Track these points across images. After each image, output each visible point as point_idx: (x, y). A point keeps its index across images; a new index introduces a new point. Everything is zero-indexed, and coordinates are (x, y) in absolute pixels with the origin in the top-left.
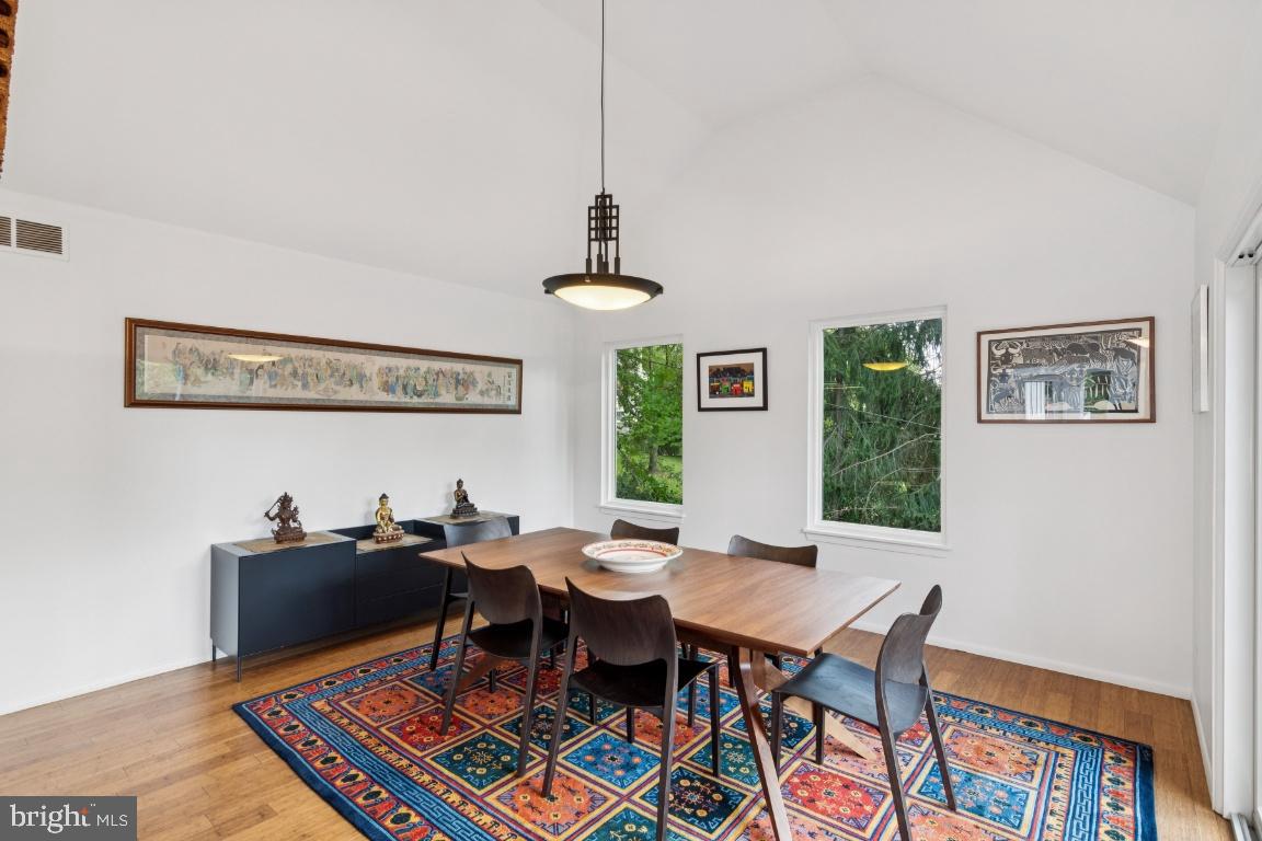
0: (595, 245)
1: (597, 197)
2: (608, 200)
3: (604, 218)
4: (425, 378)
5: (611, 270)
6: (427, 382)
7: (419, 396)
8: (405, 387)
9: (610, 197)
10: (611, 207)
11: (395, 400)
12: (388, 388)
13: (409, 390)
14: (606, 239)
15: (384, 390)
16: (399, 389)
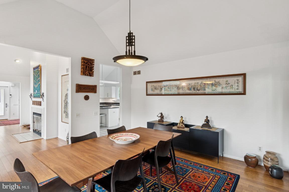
0: (128, 47)
1: (128, 33)
2: (132, 34)
3: (130, 40)
4: (200, 86)
5: (133, 54)
6: (201, 86)
7: (198, 91)
8: (194, 89)
9: (132, 33)
10: (133, 36)
11: (191, 92)
12: (189, 89)
13: (196, 89)
14: (132, 45)
15: (188, 90)
16: (192, 89)
